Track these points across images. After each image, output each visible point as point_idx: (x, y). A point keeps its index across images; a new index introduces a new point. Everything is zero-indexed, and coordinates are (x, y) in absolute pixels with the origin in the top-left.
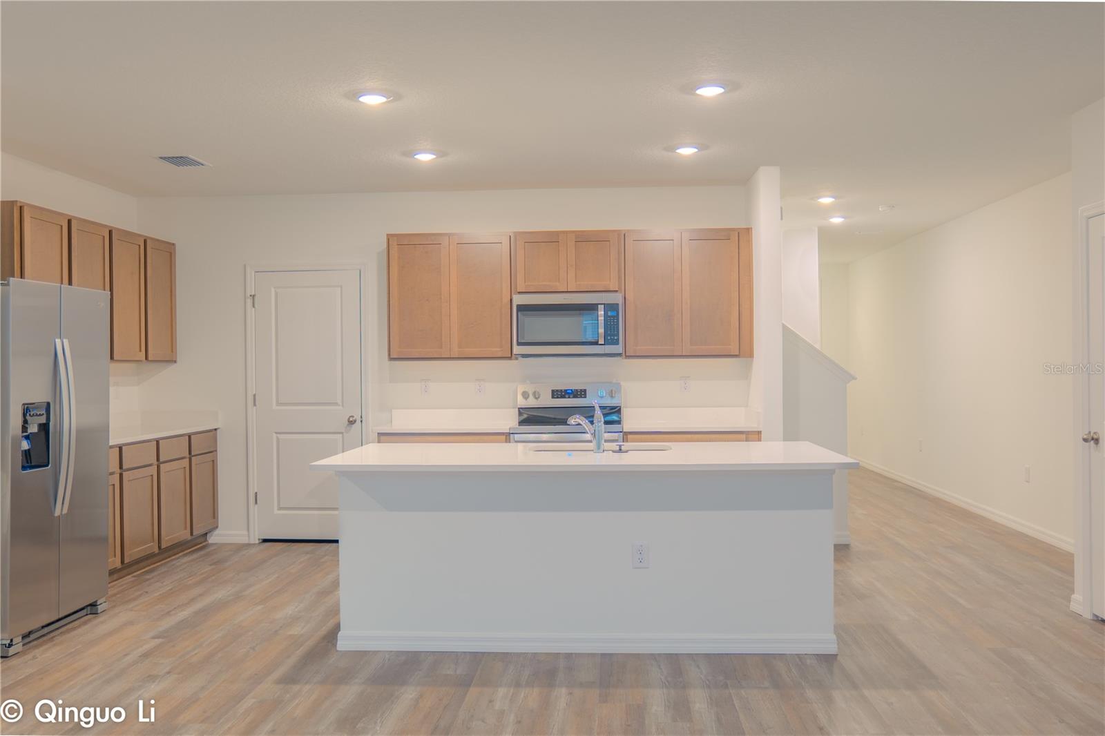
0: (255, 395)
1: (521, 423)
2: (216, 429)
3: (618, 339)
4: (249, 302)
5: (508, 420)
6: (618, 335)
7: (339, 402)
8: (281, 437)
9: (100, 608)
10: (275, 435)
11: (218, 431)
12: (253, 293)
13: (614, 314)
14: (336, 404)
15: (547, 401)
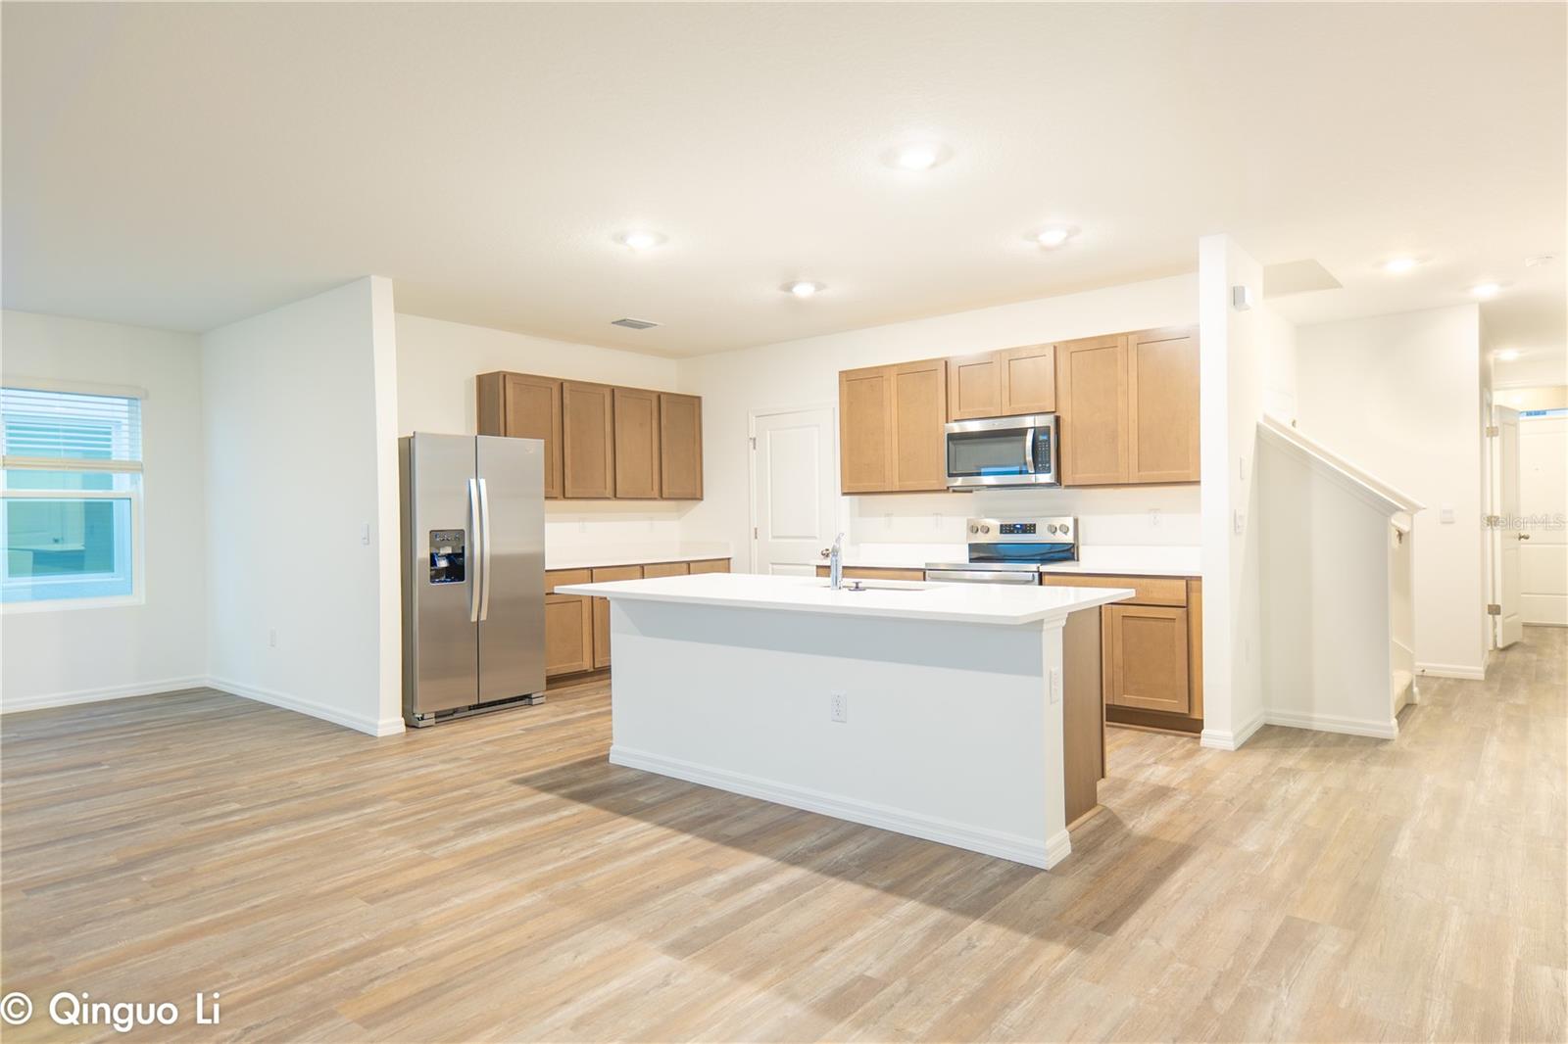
0: (756, 529)
1: (972, 560)
2: (729, 559)
3: (1050, 467)
4: (751, 444)
5: (962, 556)
6: (1049, 462)
7: (818, 536)
8: (775, 566)
9: (535, 701)
10: (770, 566)
11: (732, 561)
12: (754, 436)
13: (1045, 438)
14: (815, 538)
15: (995, 537)
